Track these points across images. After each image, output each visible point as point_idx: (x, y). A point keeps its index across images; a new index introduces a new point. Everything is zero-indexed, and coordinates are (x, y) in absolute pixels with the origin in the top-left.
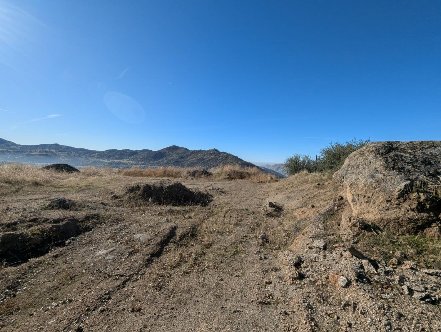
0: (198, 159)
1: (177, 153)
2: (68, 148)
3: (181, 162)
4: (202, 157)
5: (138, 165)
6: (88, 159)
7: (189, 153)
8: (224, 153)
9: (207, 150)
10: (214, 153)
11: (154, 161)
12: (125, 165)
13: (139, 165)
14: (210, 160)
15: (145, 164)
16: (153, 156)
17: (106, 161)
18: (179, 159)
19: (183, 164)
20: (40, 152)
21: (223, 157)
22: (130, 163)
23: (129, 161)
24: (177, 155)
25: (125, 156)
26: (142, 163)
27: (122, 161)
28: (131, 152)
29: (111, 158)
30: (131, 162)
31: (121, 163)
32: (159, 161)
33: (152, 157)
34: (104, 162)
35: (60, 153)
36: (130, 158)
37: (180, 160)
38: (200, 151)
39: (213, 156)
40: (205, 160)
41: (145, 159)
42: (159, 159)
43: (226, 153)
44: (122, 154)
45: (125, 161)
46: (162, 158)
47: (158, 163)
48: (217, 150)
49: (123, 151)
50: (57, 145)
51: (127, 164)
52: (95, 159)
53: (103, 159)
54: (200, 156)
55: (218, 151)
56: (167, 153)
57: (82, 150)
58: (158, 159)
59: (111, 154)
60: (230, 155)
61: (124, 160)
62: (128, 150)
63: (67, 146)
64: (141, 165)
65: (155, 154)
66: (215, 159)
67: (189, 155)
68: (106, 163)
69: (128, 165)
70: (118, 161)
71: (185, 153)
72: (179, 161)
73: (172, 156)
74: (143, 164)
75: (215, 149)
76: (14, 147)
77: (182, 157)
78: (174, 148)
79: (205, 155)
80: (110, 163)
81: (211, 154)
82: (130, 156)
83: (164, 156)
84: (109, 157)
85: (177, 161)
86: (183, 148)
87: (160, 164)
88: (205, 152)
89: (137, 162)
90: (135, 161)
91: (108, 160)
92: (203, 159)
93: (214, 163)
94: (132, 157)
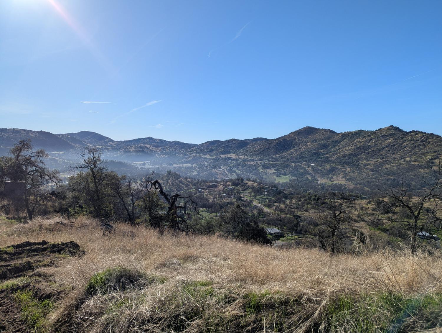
0: (358, 148)
1: (315, 140)
2: (162, 141)
3: (323, 154)
4: (364, 144)
5: (253, 161)
6: (186, 155)
7: (337, 138)
8: (416, 133)
9: (374, 130)
10: (391, 135)
11: (276, 154)
12: (235, 162)
13: (255, 162)
14: (384, 148)
15: (263, 159)
16: (275, 146)
17: (208, 156)
18: (320, 149)
19: (328, 157)
20: (135, 148)
21: (413, 140)
22: (240, 158)
23: (239, 155)
24: (315, 143)
25: (232, 150)
26: (258, 157)
27: (228, 155)
28: (239, 143)
29: (214, 152)
30: (242, 157)
31: (229, 159)
32: (283, 154)
33: (273, 148)
34: (207, 158)
35: (155, 149)
36: (239, 151)
37: (321, 151)
38: (360, 133)
39: (389, 141)
40: (374, 149)
41: (261, 152)
42: (284, 151)
43: (422, 133)
44: (228, 147)
45: (233, 156)
46: (288, 149)
47: (283, 158)
48: (396, 129)
49: (228, 141)
50: (150, 138)
51: (237, 160)
52: (194, 155)
53: (204, 155)
54: (360, 141)
55: (401, 131)
56: (297, 140)
57: (177, 143)
58: (281, 150)
59: (213, 148)
60: (432, 135)
61: (231, 154)
62: (234, 140)
63: (161, 140)
64: (257, 161)
65: (277, 143)
66: (394, 145)
67: (338, 142)
68: (209, 159)
69: (239, 162)
70: (224, 156)
71: (329, 138)
72: (321, 153)
73: (306, 145)
74: (260, 160)
75: (392, 126)
76: (111, 143)
77: (325, 146)
78: (309, 131)
79: (371, 139)
80: (214, 159)
81: (385, 137)
82: (238, 149)
83: (292, 145)
84: (211, 151)
85: (316, 153)
86: (325, 130)
87: (288, 159)
88: (370, 133)
89: (250, 157)
90: (247, 156)
91: (210, 155)
92: (369, 148)
93: (394, 154)
94: (242, 151)
